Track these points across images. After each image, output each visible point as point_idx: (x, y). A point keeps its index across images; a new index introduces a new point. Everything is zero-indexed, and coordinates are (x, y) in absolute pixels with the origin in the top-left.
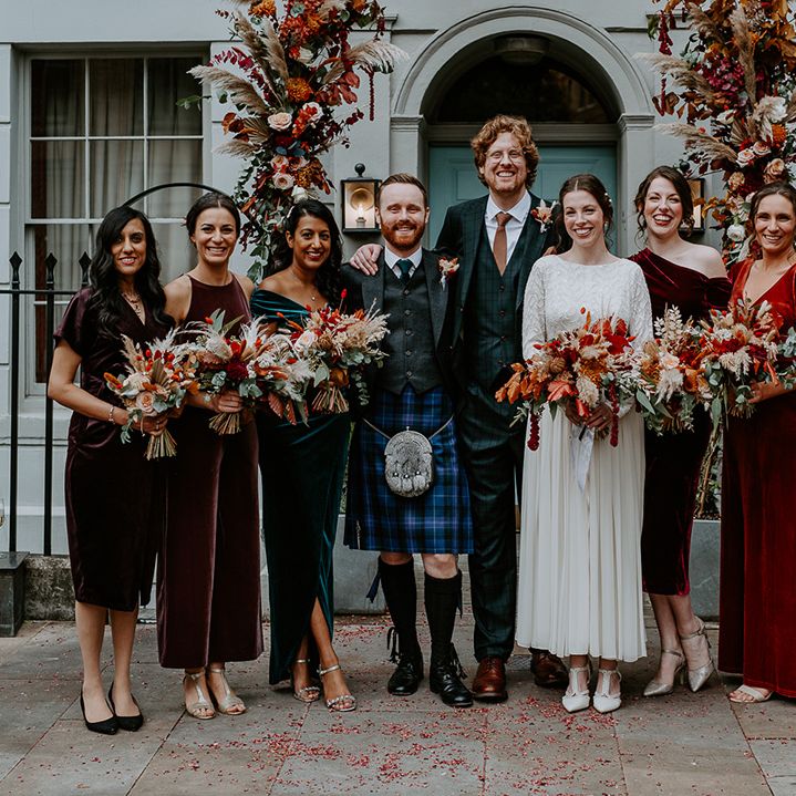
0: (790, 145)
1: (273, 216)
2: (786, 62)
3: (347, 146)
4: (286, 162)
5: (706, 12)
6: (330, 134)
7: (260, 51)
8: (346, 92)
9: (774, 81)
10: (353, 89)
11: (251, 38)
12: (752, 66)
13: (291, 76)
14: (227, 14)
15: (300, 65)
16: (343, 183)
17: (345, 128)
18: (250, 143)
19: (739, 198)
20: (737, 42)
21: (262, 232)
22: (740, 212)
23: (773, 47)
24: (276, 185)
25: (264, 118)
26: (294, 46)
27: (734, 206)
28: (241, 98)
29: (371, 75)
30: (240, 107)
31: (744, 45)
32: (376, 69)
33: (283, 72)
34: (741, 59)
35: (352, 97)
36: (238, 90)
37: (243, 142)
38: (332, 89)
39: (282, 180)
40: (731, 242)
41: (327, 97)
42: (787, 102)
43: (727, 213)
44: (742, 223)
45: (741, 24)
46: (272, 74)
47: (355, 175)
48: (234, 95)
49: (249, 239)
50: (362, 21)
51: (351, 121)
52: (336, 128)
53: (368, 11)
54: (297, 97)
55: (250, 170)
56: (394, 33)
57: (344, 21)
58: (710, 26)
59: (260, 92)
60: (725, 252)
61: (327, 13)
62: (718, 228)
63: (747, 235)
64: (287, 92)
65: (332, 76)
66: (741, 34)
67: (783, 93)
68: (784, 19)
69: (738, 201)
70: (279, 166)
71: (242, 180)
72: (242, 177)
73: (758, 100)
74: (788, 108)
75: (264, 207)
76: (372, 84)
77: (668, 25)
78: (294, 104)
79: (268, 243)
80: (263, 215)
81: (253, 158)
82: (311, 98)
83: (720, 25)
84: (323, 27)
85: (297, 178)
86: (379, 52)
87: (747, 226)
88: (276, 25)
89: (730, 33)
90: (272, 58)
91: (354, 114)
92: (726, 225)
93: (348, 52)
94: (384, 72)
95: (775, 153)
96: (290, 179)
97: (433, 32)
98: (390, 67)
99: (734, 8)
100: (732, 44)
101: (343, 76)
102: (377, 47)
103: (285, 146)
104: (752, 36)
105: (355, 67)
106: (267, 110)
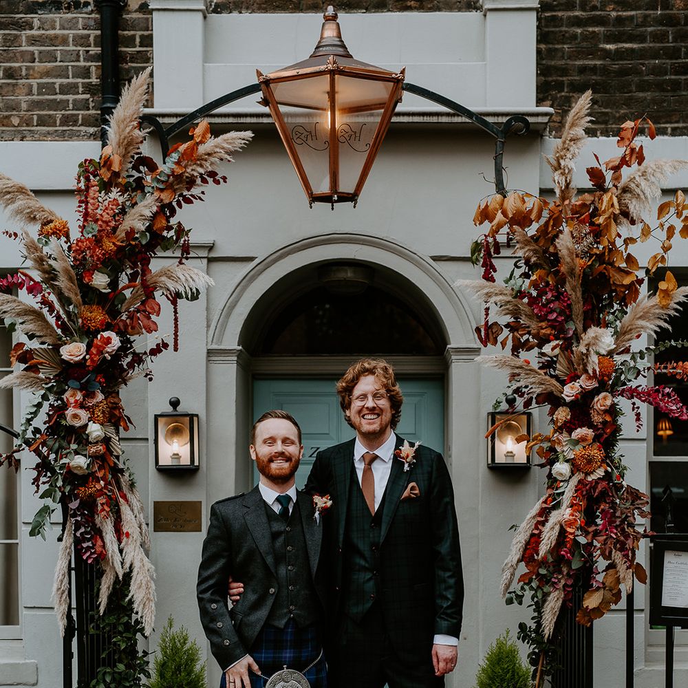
0: (618, 378)
1: (67, 454)
2: (615, 291)
3: (151, 379)
4: (79, 396)
5: (532, 237)
6: (131, 366)
7: (50, 275)
8: (146, 321)
9: (601, 310)
10: (153, 317)
11: (40, 261)
12: (579, 294)
13: (85, 303)
14: (16, 235)
15: (95, 290)
16: (156, 417)
17: (148, 359)
18: (41, 375)
19: (565, 434)
20: (563, 269)
21: (54, 472)
22: (565, 449)
23: (602, 275)
24: (70, 421)
25: (56, 348)
26: (89, 270)
27: (559, 443)
28: (30, 327)
29: (174, 303)
30: (31, 337)
31: (572, 272)
32: (178, 295)
33: (76, 297)
34: (568, 287)
35: (152, 326)
36: (26, 318)
37: (33, 374)
38: (131, 317)
39: (75, 416)
40: (555, 480)
41: (126, 326)
42: (616, 333)
43: (552, 450)
44: (567, 461)
45: (569, 249)
46: (64, 301)
47: (169, 409)
48: (22, 323)
49: (43, 479)
50: (167, 244)
51: (154, 352)
52: (138, 359)
53: (172, 233)
54: (92, 325)
55: (39, 406)
56: (211, 260)
57: (144, 242)
58: (535, 252)
59: (52, 320)
60: (550, 491)
61: (123, 235)
62: (542, 466)
63: (573, 473)
64: (80, 320)
65: (131, 304)
66: (568, 260)
67: (612, 323)
68: (613, 244)
69: (564, 437)
70: (72, 400)
71: (29, 417)
72: (31, 413)
73: (585, 330)
74: (617, 339)
75: (57, 445)
76: (176, 312)
77: (492, 250)
78: (88, 334)
79: (60, 483)
80: (56, 453)
81: (43, 392)
82: (108, 327)
83: (546, 251)
84: (120, 249)
85: (93, 413)
86: (181, 277)
87: (573, 465)
88: (70, 248)
89: (556, 259)
90: (62, 282)
91: (158, 345)
92: (552, 463)
93: (148, 277)
94: (188, 299)
95: (602, 387)
96: (84, 415)
97: (251, 259)
98: (192, 293)
99: (561, 232)
100: (558, 271)
101: (143, 303)
102: (179, 272)
103: (78, 379)
104: (580, 262)
105: (157, 294)
106: (60, 339)
